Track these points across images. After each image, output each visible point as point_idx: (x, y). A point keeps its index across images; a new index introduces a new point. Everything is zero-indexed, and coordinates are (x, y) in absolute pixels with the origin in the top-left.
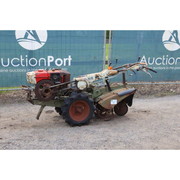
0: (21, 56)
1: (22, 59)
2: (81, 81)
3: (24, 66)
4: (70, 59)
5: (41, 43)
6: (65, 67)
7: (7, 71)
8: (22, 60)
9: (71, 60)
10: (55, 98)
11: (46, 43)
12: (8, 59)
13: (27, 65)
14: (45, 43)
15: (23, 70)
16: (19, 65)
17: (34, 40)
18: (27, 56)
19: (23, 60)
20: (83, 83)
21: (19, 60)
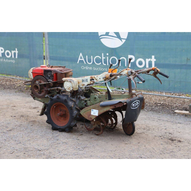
0: (103, 54)
1: (104, 57)
2: (68, 82)
3: (105, 65)
4: (153, 60)
5: (122, 40)
7: (91, 68)
8: (103, 58)
9: (155, 61)
10: (46, 96)
11: (127, 40)
12: (92, 56)
14: (125, 40)
16: (101, 63)
17: (115, 37)
18: (108, 54)
19: (105, 58)
20: (69, 84)
21: (100, 58)
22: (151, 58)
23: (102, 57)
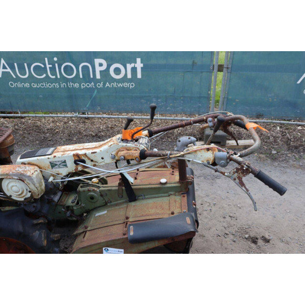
0: (46, 59)
1: (49, 64)
3: (54, 77)
4: (139, 65)
6: (130, 81)
7: (27, 85)
8: (48, 66)
9: (141, 68)
12: (26, 65)
13: (59, 77)
15: (54, 85)
16: (44, 75)
18: (55, 59)
19: (51, 66)
20: (17, 184)
21: (43, 66)
22: (135, 62)
23: (45, 65)
